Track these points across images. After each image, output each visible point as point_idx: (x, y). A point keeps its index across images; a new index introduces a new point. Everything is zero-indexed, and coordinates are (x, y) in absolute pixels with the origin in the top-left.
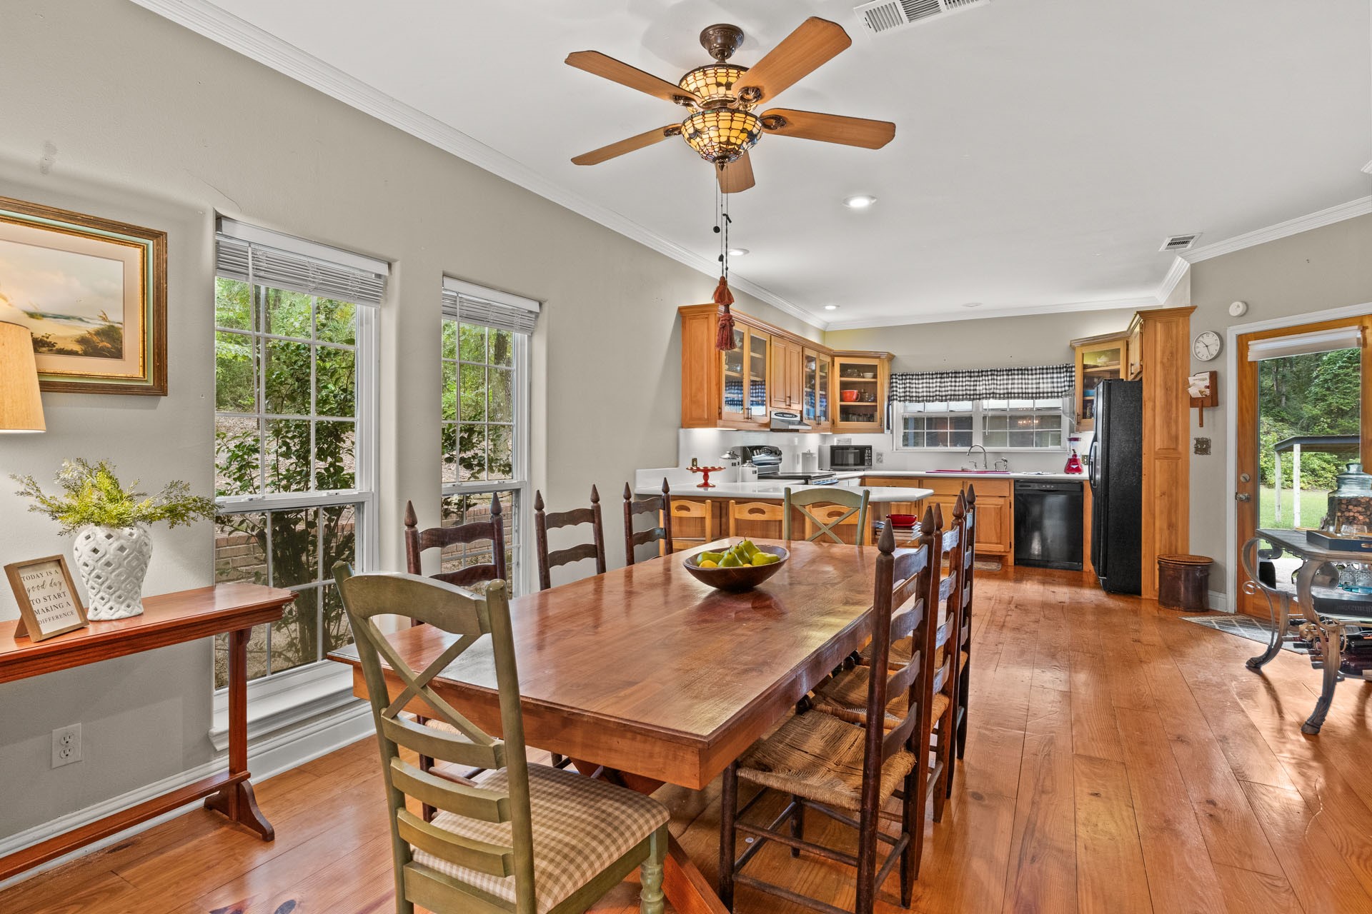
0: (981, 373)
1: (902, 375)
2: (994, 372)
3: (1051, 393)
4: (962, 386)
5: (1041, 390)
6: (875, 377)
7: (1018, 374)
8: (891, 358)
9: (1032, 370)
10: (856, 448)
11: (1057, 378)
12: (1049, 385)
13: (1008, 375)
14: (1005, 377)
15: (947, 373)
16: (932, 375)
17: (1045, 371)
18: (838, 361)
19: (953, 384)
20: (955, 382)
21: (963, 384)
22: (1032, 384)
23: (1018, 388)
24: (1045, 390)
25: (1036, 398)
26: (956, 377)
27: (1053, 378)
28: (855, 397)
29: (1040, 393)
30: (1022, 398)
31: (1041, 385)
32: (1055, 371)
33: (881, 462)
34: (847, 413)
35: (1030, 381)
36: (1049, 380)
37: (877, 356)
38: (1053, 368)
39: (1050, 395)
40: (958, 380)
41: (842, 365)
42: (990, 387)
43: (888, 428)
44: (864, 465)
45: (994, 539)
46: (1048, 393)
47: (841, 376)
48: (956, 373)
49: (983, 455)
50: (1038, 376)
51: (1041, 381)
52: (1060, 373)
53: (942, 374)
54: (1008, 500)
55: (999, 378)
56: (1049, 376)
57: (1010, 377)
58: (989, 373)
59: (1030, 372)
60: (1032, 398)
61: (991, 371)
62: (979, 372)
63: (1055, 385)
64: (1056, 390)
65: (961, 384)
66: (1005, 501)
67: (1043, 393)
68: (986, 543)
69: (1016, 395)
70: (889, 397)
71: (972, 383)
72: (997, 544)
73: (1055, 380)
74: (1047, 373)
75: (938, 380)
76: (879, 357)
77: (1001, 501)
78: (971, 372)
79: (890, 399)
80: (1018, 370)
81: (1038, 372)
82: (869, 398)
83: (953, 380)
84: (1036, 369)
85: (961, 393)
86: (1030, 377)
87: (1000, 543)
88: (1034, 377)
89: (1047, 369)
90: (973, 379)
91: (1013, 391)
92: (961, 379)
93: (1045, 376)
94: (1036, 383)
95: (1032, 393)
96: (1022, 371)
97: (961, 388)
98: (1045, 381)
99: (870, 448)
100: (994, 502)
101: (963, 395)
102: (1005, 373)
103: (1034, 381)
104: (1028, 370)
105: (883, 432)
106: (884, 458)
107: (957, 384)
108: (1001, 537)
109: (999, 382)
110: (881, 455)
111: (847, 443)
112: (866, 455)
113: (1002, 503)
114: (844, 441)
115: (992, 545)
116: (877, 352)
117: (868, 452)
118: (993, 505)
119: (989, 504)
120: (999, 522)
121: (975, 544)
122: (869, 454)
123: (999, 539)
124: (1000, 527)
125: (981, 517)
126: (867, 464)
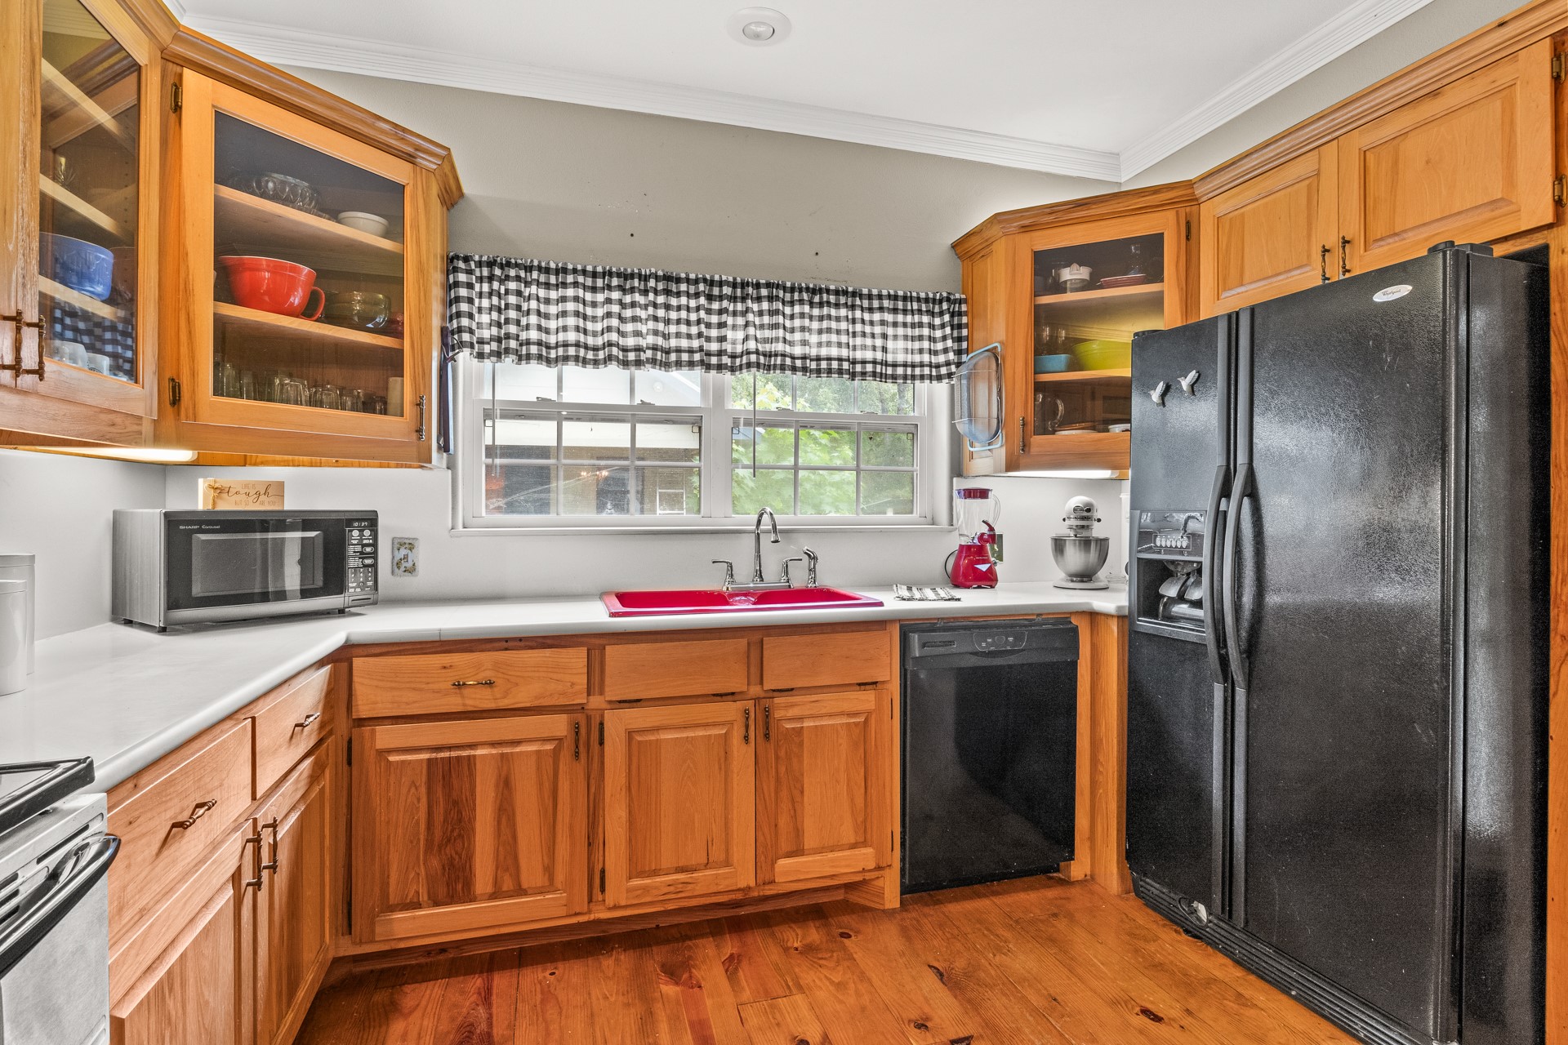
0: (742, 290)
1: (491, 264)
3: (917, 366)
4: (687, 323)
6: (394, 231)
7: (838, 306)
8: (452, 195)
9: (870, 296)
10: (307, 521)
12: (911, 344)
15: (645, 278)
17: (900, 305)
19: (661, 313)
20: (668, 307)
21: (688, 318)
26: (668, 292)
27: (918, 325)
29: (891, 365)
33: (411, 570)
36: (909, 332)
38: (919, 300)
39: (913, 371)
41: (224, 122)
44: (341, 592)
45: (848, 834)
46: (908, 365)
47: (222, 178)
48: (667, 278)
50: (884, 317)
53: (627, 276)
54: (885, 692)
56: (910, 319)
61: (770, 285)
62: (734, 285)
63: (925, 345)
65: (683, 315)
66: (879, 700)
67: (895, 364)
68: (821, 850)
70: (445, 333)
71: (716, 318)
72: (855, 846)
73: (924, 332)
74: (905, 311)
75: (615, 295)
76: (410, 158)
77: (866, 700)
78: (711, 282)
80: (837, 293)
84: (880, 297)
85: (684, 343)
87: (864, 844)
89: (905, 299)
90: (717, 304)
91: (826, 351)
92: (684, 300)
93: (901, 318)
94: (882, 336)
95: (874, 363)
96: (847, 298)
97: (683, 329)
98: (900, 331)
99: (370, 520)
100: (847, 707)
102: (804, 296)
104: (861, 296)
105: (424, 460)
106: (422, 557)
107: (673, 315)
108: (865, 822)
110: (411, 547)
111: (262, 503)
112: (351, 550)
113: (872, 706)
114: (248, 494)
115: (840, 854)
116: (404, 130)
117: (361, 535)
118: (842, 714)
119: (831, 715)
120: (863, 770)
121: (782, 862)
122: (364, 546)
123: (862, 830)
124: (863, 791)
125: (805, 762)
126: (358, 586)
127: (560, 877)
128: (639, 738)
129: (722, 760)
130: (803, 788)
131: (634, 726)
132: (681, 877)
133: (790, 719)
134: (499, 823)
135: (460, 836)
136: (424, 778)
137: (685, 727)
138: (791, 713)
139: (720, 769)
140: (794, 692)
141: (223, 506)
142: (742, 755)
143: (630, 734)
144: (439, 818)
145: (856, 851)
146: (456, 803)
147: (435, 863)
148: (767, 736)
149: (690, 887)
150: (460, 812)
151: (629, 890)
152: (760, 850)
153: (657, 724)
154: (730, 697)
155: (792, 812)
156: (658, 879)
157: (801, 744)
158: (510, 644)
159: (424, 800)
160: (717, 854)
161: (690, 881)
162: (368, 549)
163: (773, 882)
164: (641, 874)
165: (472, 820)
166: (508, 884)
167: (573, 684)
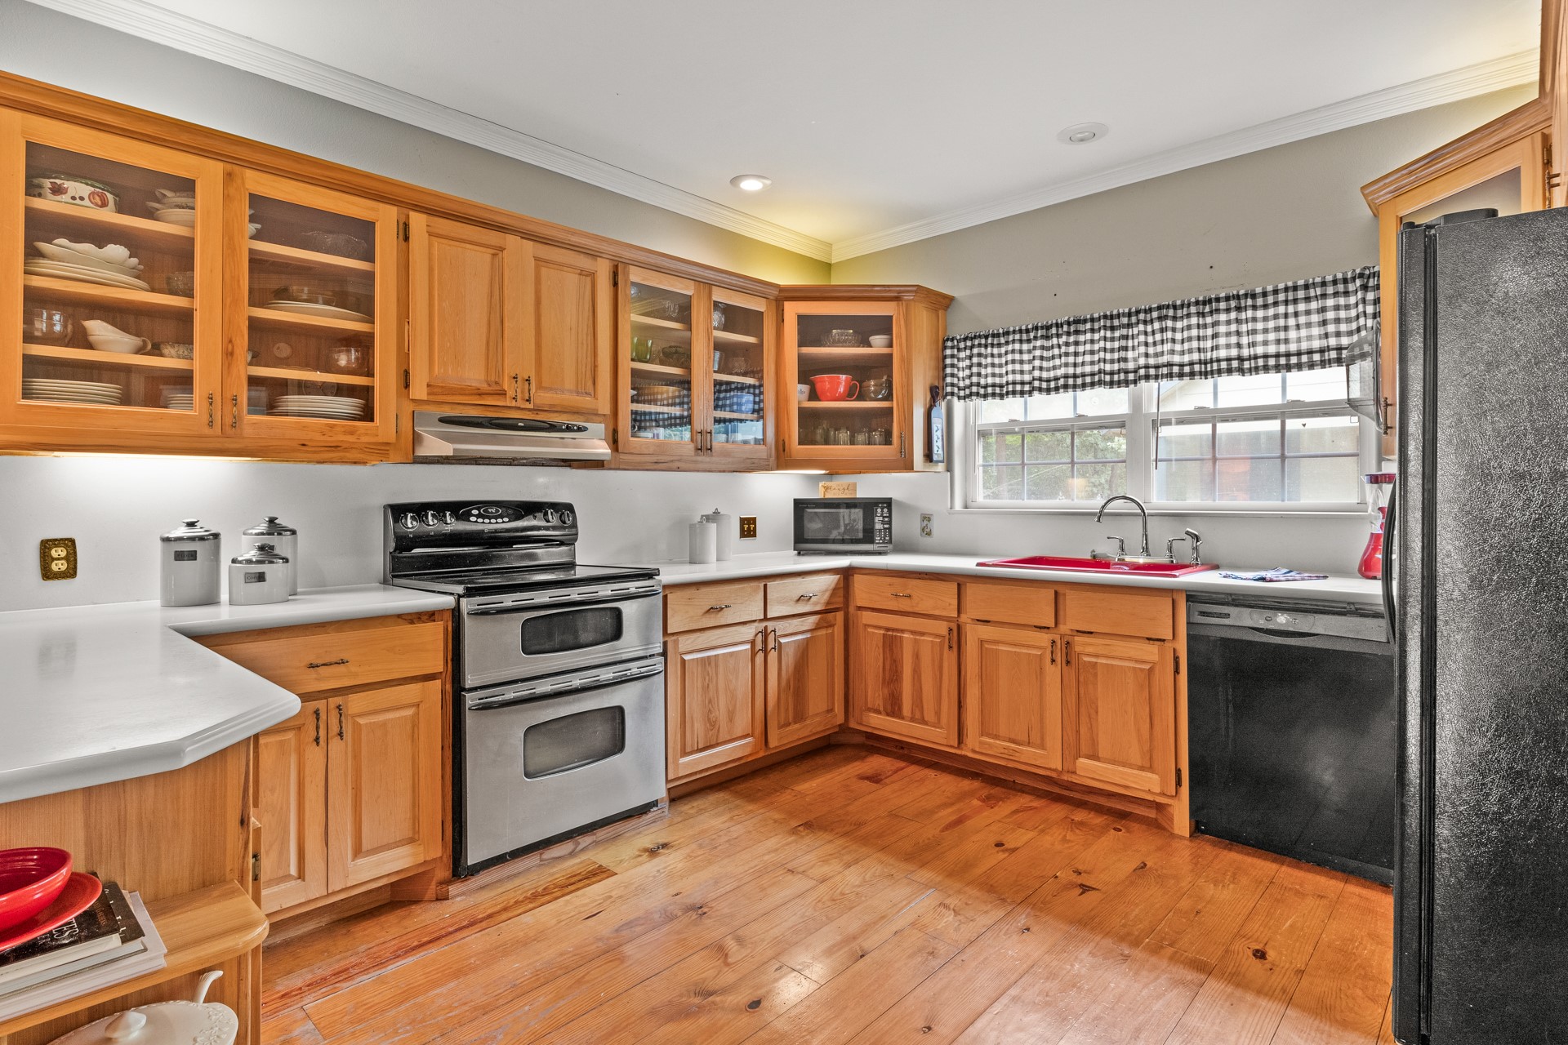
0: (1136, 316)
1: (965, 339)
2: (1168, 311)
3: (1322, 351)
4: (1092, 352)
5: (1293, 347)
6: (888, 343)
7: (1228, 310)
8: (942, 303)
9: (1265, 294)
11: (1337, 308)
12: (1316, 331)
13: (1201, 314)
14: (1194, 320)
15: (1059, 325)
16: (1026, 333)
17: (1301, 294)
18: (792, 310)
19: (1072, 349)
20: (1077, 342)
21: (1093, 351)
22: (1266, 331)
23: (1228, 346)
24: (1304, 346)
25: (1288, 368)
26: (1077, 332)
27: (1323, 310)
28: (841, 389)
29: (1288, 355)
30: (1241, 371)
31: (1293, 334)
32: (1330, 290)
33: (929, 534)
34: (814, 425)
35: (1260, 326)
36: (1315, 318)
37: (894, 295)
38: (1324, 284)
39: (1317, 357)
40: (1082, 338)
41: (802, 319)
42: (1159, 348)
43: (929, 456)
44: (872, 541)
45: (1135, 756)
46: (1310, 352)
47: (801, 344)
48: (1077, 322)
49: (1140, 520)
50: (1281, 309)
51: (1292, 322)
52: (1346, 293)
53: (1048, 328)
54: (1169, 646)
55: (1179, 325)
56: (1314, 305)
57: (1209, 320)
58: (1155, 314)
59: (1260, 301)
60: (1278, 368)
61: (1160, 308)
62: (1129, 315)
63: (1331, 328)
64: (1333, 342)
65: (1088, 347)
66: (1162, 654)
67: (1299, 354)
68: (1113, 762)
69: (1224, 365)
70: (931, 388)
71: (1116, 345)
72: (1142, 768)
73: (1330, 315)
74: (1308, 299)
75: (1039, 343)
76: (897, 299)
77: (1151, 652)
78: (1112, 317)
79: (935, 393)
80: (1227, 299)
81: (1281, 297)
82: (876, 392)
83: (1072, 339)
84: (1276, 292)
86: (1260, 314)
87: (1151, 769)
88: (1271, 312)
89: (1306, 287)
90: (1117, 334)
91: (1215, 355)
92: (1089, 336)
93: (1302, 307)
94: (1277, 329)
95: (1266, 356)
96: (1238, 301)
97: (1088, 358)
98: (1302, 320)
99: (888, 503)
100: (1133, 654)
101: (1092, 374)
102: (1193, 309)
103: (1271, 324)
104: (1254, 296)
106: (936, 526)
107: (1081, 349)
108: (1151, 751)
109: (1178, 336)
110: (929, 520)
111: (846, 494)
112: (877, 519)
113: (1155, 658)
114: (839, 490)
115: (1129, 771)
116: (889, 286)
117: (882, 511)
118: (1130, 659)
119: (1121, 659)
120: (1148, 709)
121: (1082, 760)
122: (884, 517)
123: (1148, 758)
124: (1148, 725)
125: (1099, 690)
126: (881, 539)
127: (944, 720)
128: (986, 646)
129: (1038, 672)
130: (1097, 708)
131: (984, 637)
132: (1013, 746)
133: (1089, 655)
134: (914, 678)
135: (897, 679)
136: (881, 644)
137: (1015, 645)
138: (1090, 650)
139: (1037, 678)
140: (1093, 635)
141: (829, 496)
142: (1053, 673)
143: (982, 642)
144: (888, 667)
145: (1144, 774)
146: (895, 661)
147: (886, 691)
148: (1068, 662)
149: (1017, 754)
150: (896, 667)
151: (981, 743)
152: (1065, 745)
153: (996, 639)
154: (1046, 630)
155: (1089, 726)
156: (998, 742)
157: (1095, 675)
158: (922, 576)
159: (881, 655)
160: (1035, 738)
161: (1017, 750)
162: (886, 519)
163: (1074, 773)
164: (989, 735)
165: (902, 672)
166: (918, 716)
167: (950, 604)
